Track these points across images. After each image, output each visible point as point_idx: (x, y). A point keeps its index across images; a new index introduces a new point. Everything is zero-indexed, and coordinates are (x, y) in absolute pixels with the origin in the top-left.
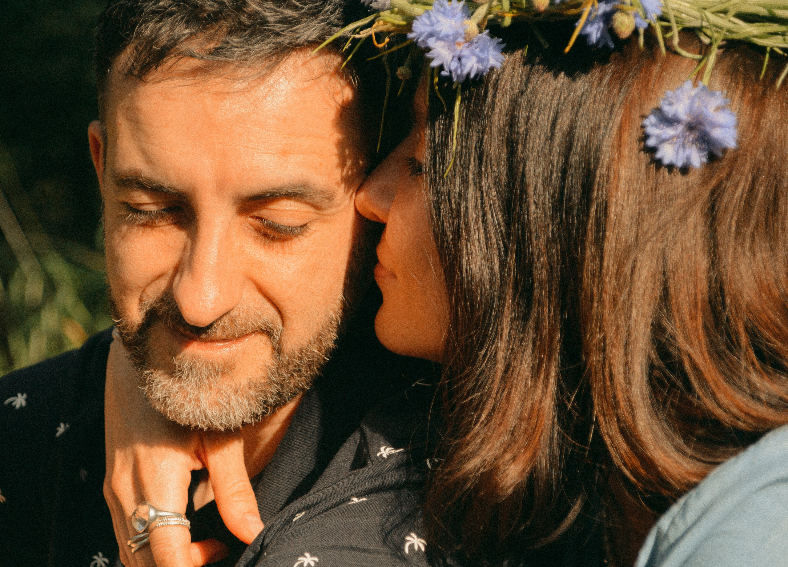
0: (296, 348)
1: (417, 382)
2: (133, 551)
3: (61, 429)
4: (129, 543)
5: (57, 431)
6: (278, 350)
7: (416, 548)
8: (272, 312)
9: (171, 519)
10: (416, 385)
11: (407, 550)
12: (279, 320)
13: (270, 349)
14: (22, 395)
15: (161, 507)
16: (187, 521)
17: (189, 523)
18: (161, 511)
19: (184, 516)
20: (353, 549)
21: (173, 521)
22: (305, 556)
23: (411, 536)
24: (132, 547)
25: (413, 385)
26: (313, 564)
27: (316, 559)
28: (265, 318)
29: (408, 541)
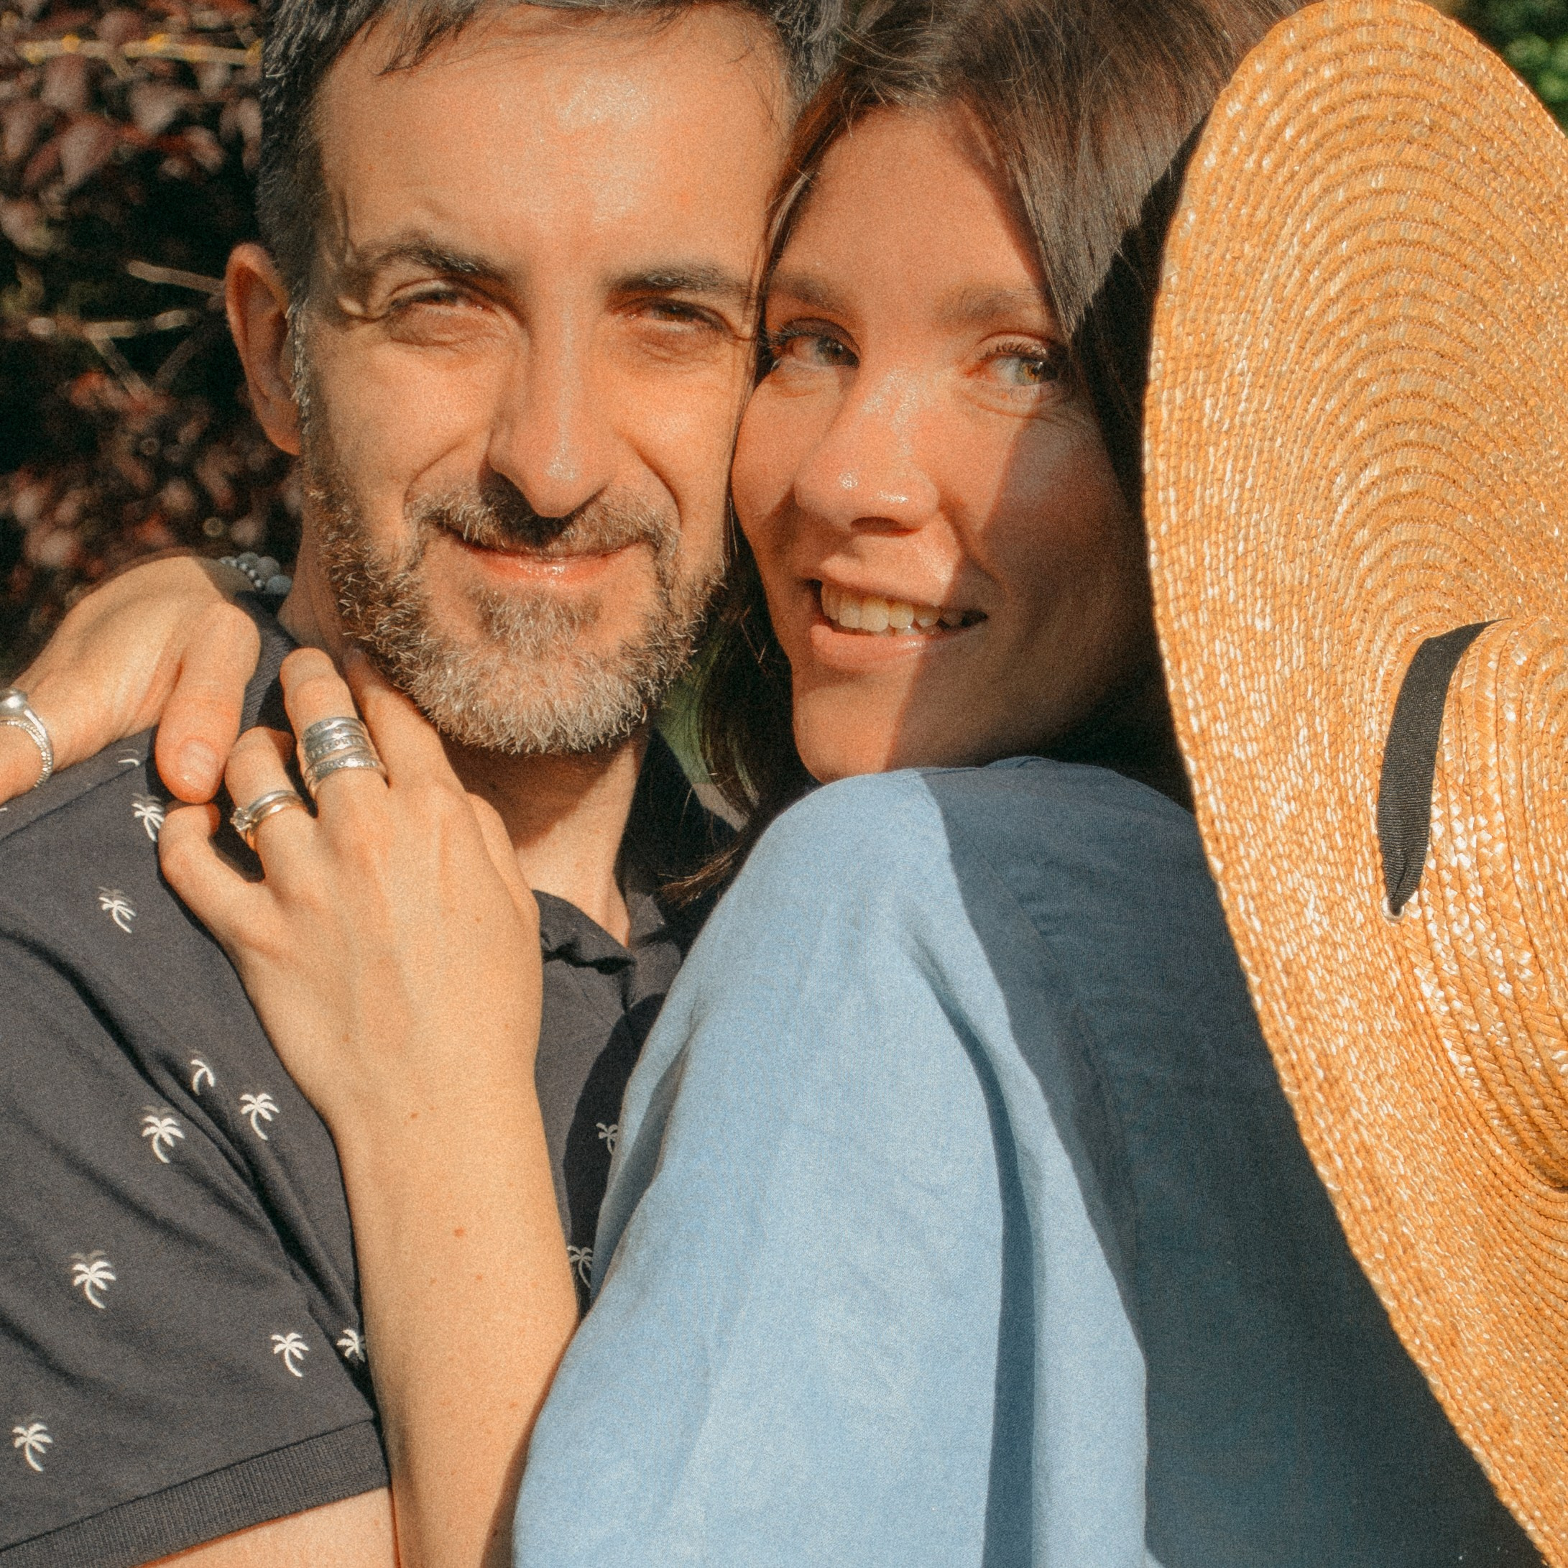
8: (665, 499)
12: (673, 515)
13: (651, 582)
28: (653, 510)
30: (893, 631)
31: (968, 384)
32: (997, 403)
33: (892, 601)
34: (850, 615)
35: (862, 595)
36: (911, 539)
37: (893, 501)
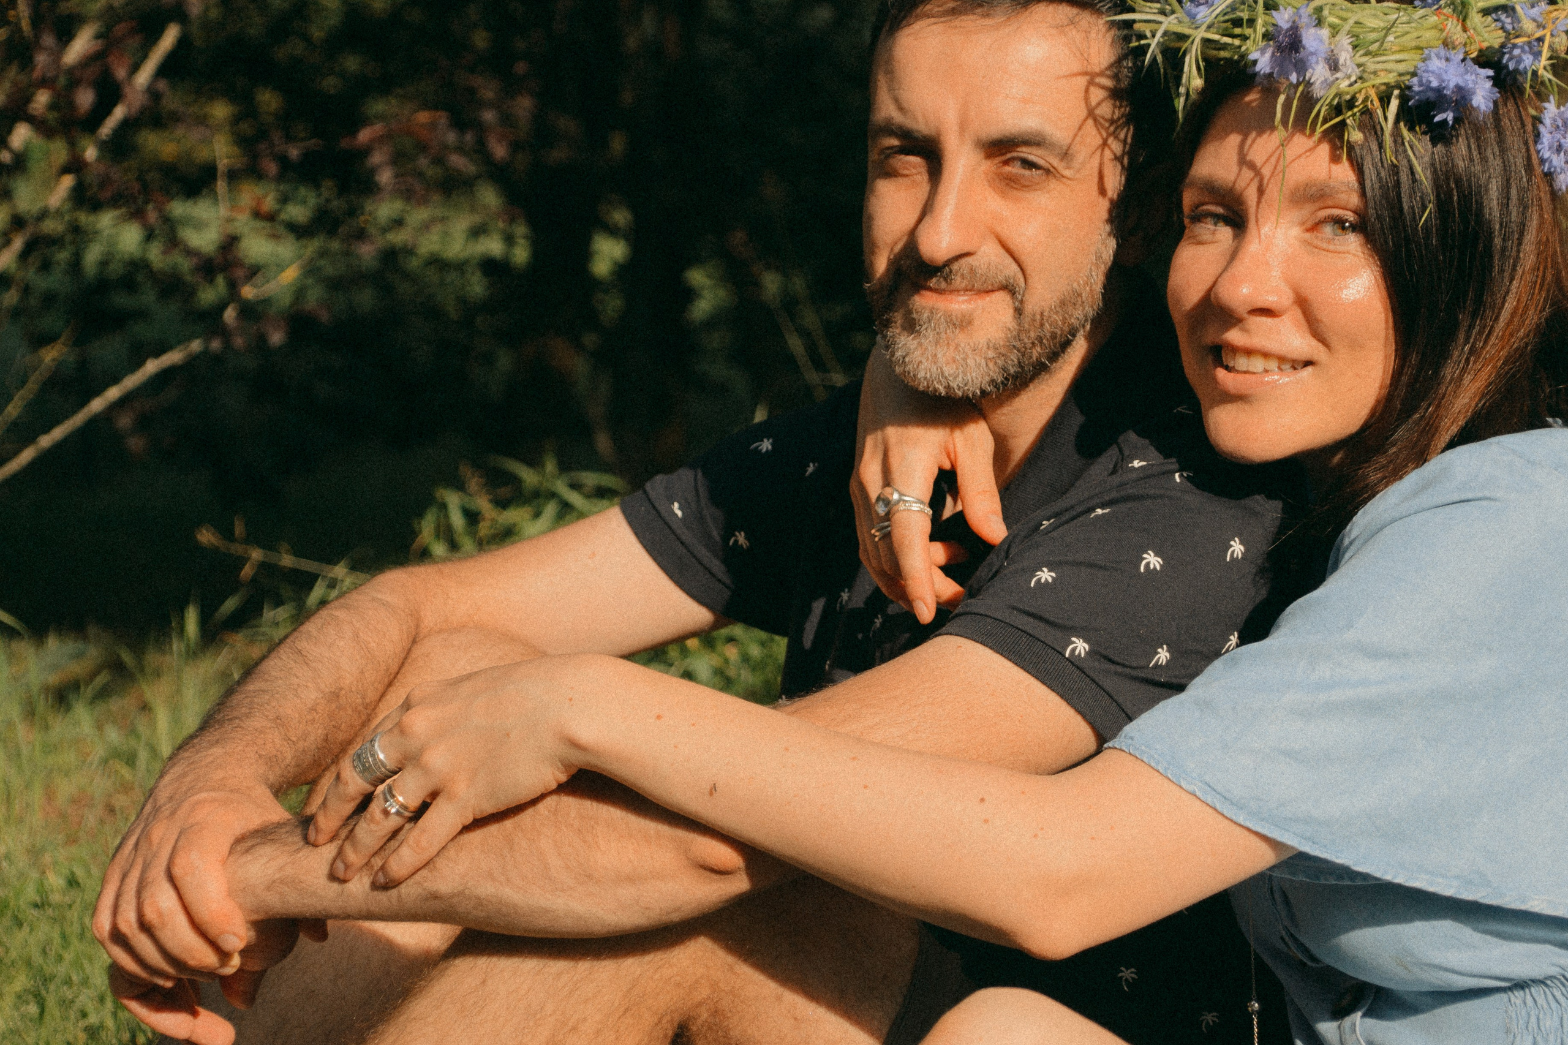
0: (1037, 309)
1: (1179, 409)
2: (877, 539)
3: (811, 468)
4: (873, 531)
5: (806, 471)
6: (1019, 312)
7: (1152, 567)
8: (1015, 267)
9: (914, 505)
10: (1178, 411)
11: (1142, 570)
12: (1020, 276)
13: (1011, 311)
14: (768, 440)
15: (904, 491)
16: (929, 509)
17: (931, 512)
18: (905, 496)
19: (927, 504)
20: (1091, 565)
21: (916, 507)
22: (1043, 571)
23: (1149, 554)
24: (876, 536)
25: (1175, 411)
26: (1050, 580)
27: (1053, 574)
28: (1007, 272)
29: (1145, 558)
30: (1266, 371)
31: (1308, 235)
32: (1325, 246)
33: (1266, 355)
34: (1241, 362)
35: (1249, 352)
36: (1276, 320)
37: (1270, 300)
